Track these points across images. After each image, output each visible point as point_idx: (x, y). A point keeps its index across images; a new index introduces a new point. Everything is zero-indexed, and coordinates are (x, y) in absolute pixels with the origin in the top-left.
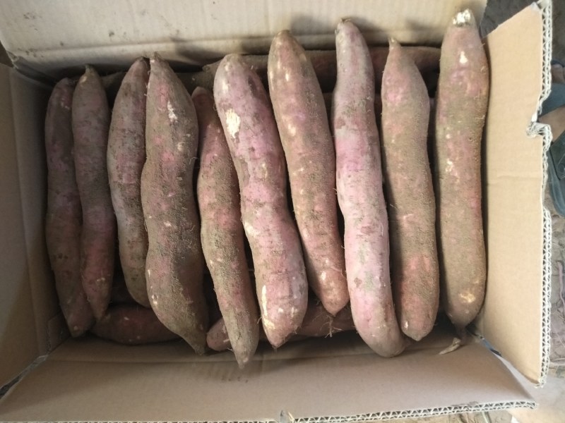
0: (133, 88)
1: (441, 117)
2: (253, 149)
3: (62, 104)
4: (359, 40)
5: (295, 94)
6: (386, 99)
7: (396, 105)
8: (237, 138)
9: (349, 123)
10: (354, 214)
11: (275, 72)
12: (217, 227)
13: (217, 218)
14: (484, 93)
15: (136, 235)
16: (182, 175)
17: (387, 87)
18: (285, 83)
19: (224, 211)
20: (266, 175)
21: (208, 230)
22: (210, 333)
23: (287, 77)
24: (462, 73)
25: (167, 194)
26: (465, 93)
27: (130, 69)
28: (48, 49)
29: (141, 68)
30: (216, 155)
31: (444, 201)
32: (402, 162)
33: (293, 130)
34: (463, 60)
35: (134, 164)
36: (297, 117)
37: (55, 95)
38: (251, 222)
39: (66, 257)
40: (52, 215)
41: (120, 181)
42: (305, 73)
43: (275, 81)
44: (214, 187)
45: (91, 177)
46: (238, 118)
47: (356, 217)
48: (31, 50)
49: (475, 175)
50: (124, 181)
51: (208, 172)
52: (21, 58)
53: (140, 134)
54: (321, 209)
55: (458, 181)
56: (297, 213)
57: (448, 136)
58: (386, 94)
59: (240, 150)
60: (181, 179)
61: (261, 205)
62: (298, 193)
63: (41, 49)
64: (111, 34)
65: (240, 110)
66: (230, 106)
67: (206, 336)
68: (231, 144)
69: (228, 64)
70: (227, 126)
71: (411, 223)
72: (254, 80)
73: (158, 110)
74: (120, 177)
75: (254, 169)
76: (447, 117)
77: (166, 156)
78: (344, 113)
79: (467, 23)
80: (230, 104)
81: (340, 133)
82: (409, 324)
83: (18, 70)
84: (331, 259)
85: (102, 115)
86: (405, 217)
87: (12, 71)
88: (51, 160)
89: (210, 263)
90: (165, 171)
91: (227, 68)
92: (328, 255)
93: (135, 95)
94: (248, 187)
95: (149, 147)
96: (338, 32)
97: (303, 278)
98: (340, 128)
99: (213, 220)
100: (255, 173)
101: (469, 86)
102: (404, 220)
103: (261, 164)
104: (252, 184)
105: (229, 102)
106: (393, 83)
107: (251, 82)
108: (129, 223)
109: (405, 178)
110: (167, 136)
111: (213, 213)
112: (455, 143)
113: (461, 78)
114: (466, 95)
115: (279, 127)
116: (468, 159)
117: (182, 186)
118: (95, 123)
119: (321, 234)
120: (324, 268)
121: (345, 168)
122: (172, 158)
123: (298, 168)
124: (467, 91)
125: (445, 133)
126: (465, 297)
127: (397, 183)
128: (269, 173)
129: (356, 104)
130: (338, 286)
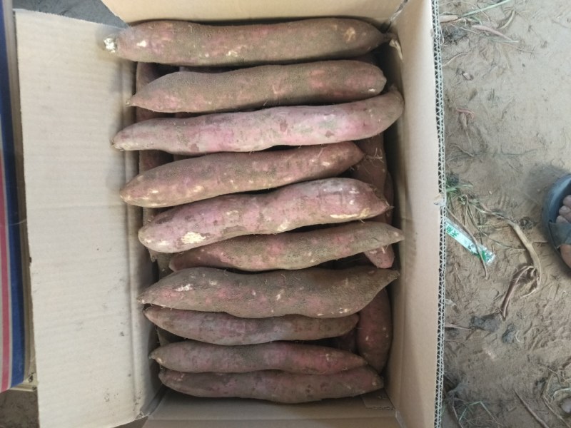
0: (167, 319)
1: (191, 61)
2: (215, 222)
3: (180, 380)
4: (127, 131)
5: (169, 185)
6: (175, 109)
7: (179, 100)
8: (206, 235)
9: (194, 141)
10: (270, 136)
11: (152, 202)
12: (282, 255)
13: (275, 255)
14: (170, 25)
15: (289, 325)
16: (237, 283)
17: (165, 109)
18: (160, 194)
19: (269, 249)
20: (236, 212)
21: (285, 263)
22: (377, 265)
23: (155, 192)
24: (154, 44)
25: (253, 296)
26: (170, 42)
27: (152, 321)
28: (134, 387)
29: (151, 313)
30: (222, 254)
31: (262, 57)
32: (228, 96)
33: (199, 188)
34: (143, 44)
35: (229, 323)
36: (187, 184)
37: (172, 385)
38: (277, 226)
39: (309, 386)
40: (273, 395)
41: (243, 335)
42: (153, 177)
43: (158, 202)
44: (249, 256)
45: (239, 359)
46: (188, 233)
47: (272, 136)
48: (135, 400)
49: (240, 32)
50: (243, 331)
51: (237, 261)
52: (141, 410)
53: (203, 316)
54: (267, 165)
55: (245, 46)
56: (270, 186)
57: (207, 55)
58: (170, 109)
59: (216, 232)
60: (241, 284)
61: (262, 216)
62: (252, 185)
63: (134, 393)
64: (122, 334)
65: (182, 232)
66: (179, 239)
67: (380, 269)
68: (211, 241)
69: (146, 240)
70: (196, 243)
71: (280, 87)
72: (158, 219)
73: (183, 299)
74: (239, 335)
75: (231, 222)
76: (190, 56)
77: (221, 295)
78: (186, 145)
79: (114, 41)
80: (178, 240)
81: (202, 148)
82: (371, 88)
83: (151, 413)
84: (311, 158)
85: (188, 347)
86: (275, 93)
87: (151, 417)
88: (226, 393)
89: (313, 262)
90: (235, 297)
91: (149, 241)
92: (307, 160)
93: (172, 318)
94: (247, 227)
95: (214, 309)
96: (122, 148)
97: (325, 182)
98: (198, 148)
99: (277, 258)
100: (235, 221)
101: (165, 39)
102: (278, 92)
103: (227, 215)
104: (245, 224)
105: (175, 240)
106: (161, 104)
107: (160, 222)
108: (279, 330)
109: (241, 92)
110: (203, 293)
111: (271, 258)
112: (213, 49)
113: (158, 46)
114: (172, 41)
115: (197, 200)
116: (226, 38)
117: (247, 284)
118: (194, 353)
119: (288, 166)
120: (319, 163)
121: (231, 145)
122: (223, 290)
123: (230, 184)
124: (169, 40)
125: (204, 58)
126: (350, 37)
127: (246, 100)
128: (235, 209)
129: (179, 134)
130: (336, 152)
